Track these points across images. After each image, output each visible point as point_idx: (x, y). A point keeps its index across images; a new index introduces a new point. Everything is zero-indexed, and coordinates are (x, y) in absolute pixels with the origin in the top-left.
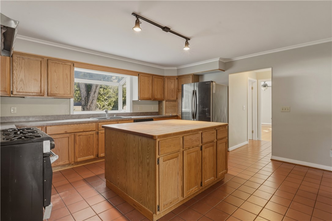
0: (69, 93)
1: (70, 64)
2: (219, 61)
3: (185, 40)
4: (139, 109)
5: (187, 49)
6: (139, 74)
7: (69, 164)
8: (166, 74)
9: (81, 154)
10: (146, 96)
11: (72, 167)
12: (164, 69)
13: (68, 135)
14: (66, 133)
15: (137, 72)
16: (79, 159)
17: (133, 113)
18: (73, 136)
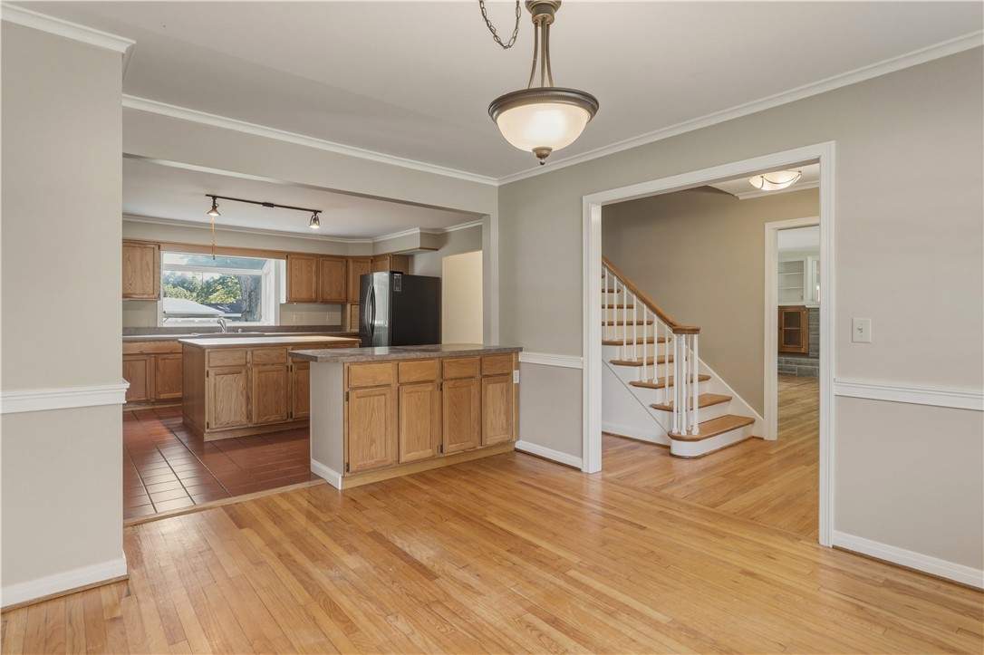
0: (151, 292)
1: (153, 246)
2: (421, 233)
3: (313, 213)
4: (295, 319)
5: (315, 227)
6: (287, 255)
7: (147, 402)
8: (351, 253)
9: (167, 388)
10: (304, 295)
11: (152, 407)
12: (347, 244)
13: (144, 357)
14: (142, 354)
15: (285, 252)
16: (163, 396)
17: (280, 327)
18: (153, 359)
